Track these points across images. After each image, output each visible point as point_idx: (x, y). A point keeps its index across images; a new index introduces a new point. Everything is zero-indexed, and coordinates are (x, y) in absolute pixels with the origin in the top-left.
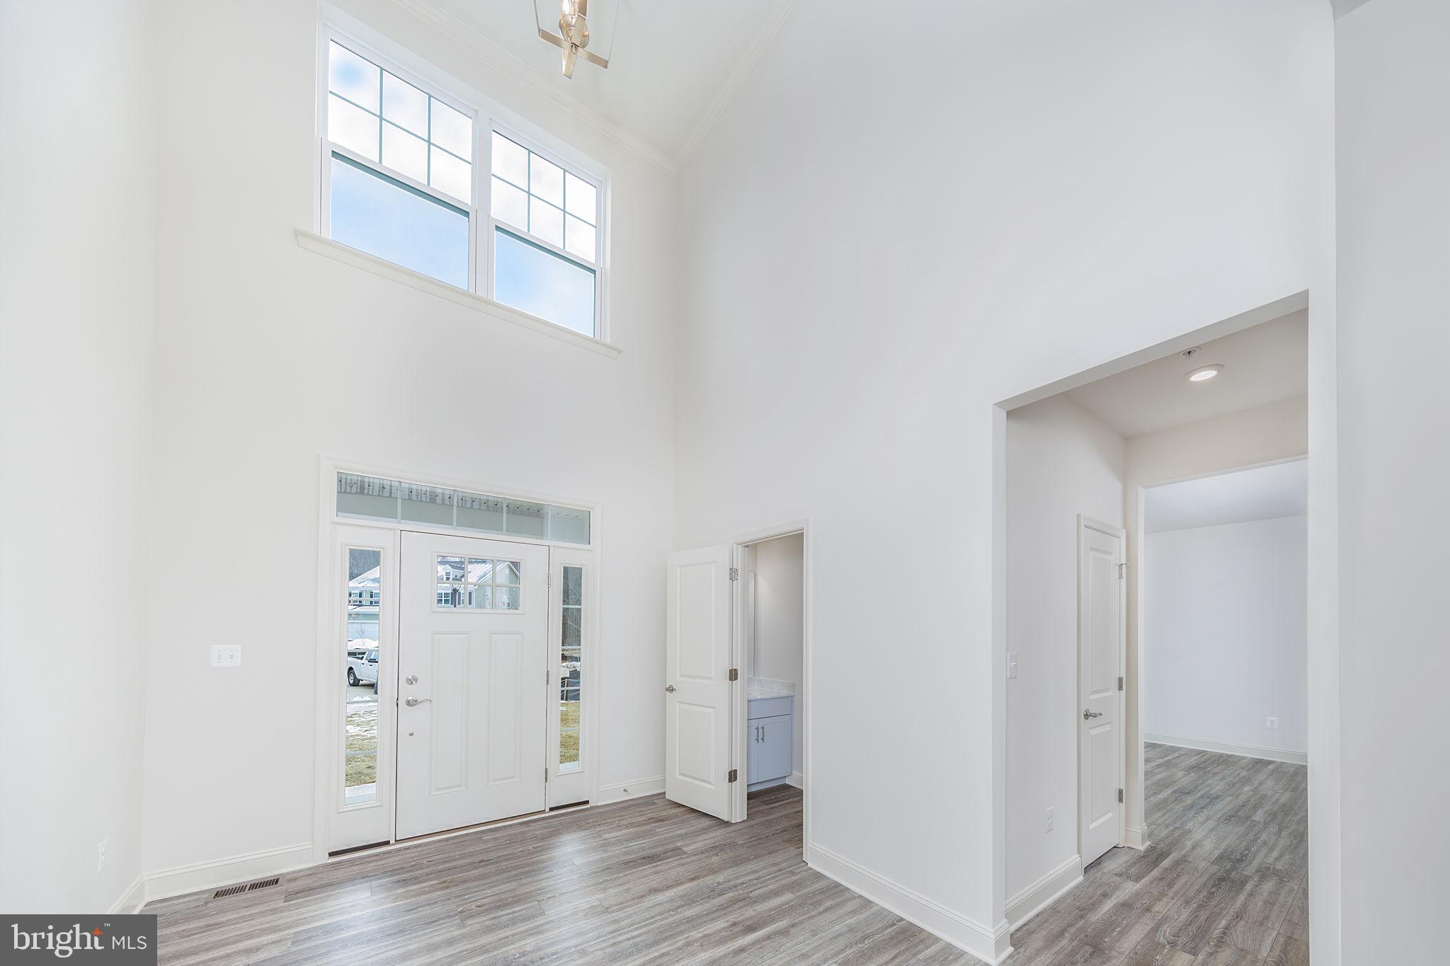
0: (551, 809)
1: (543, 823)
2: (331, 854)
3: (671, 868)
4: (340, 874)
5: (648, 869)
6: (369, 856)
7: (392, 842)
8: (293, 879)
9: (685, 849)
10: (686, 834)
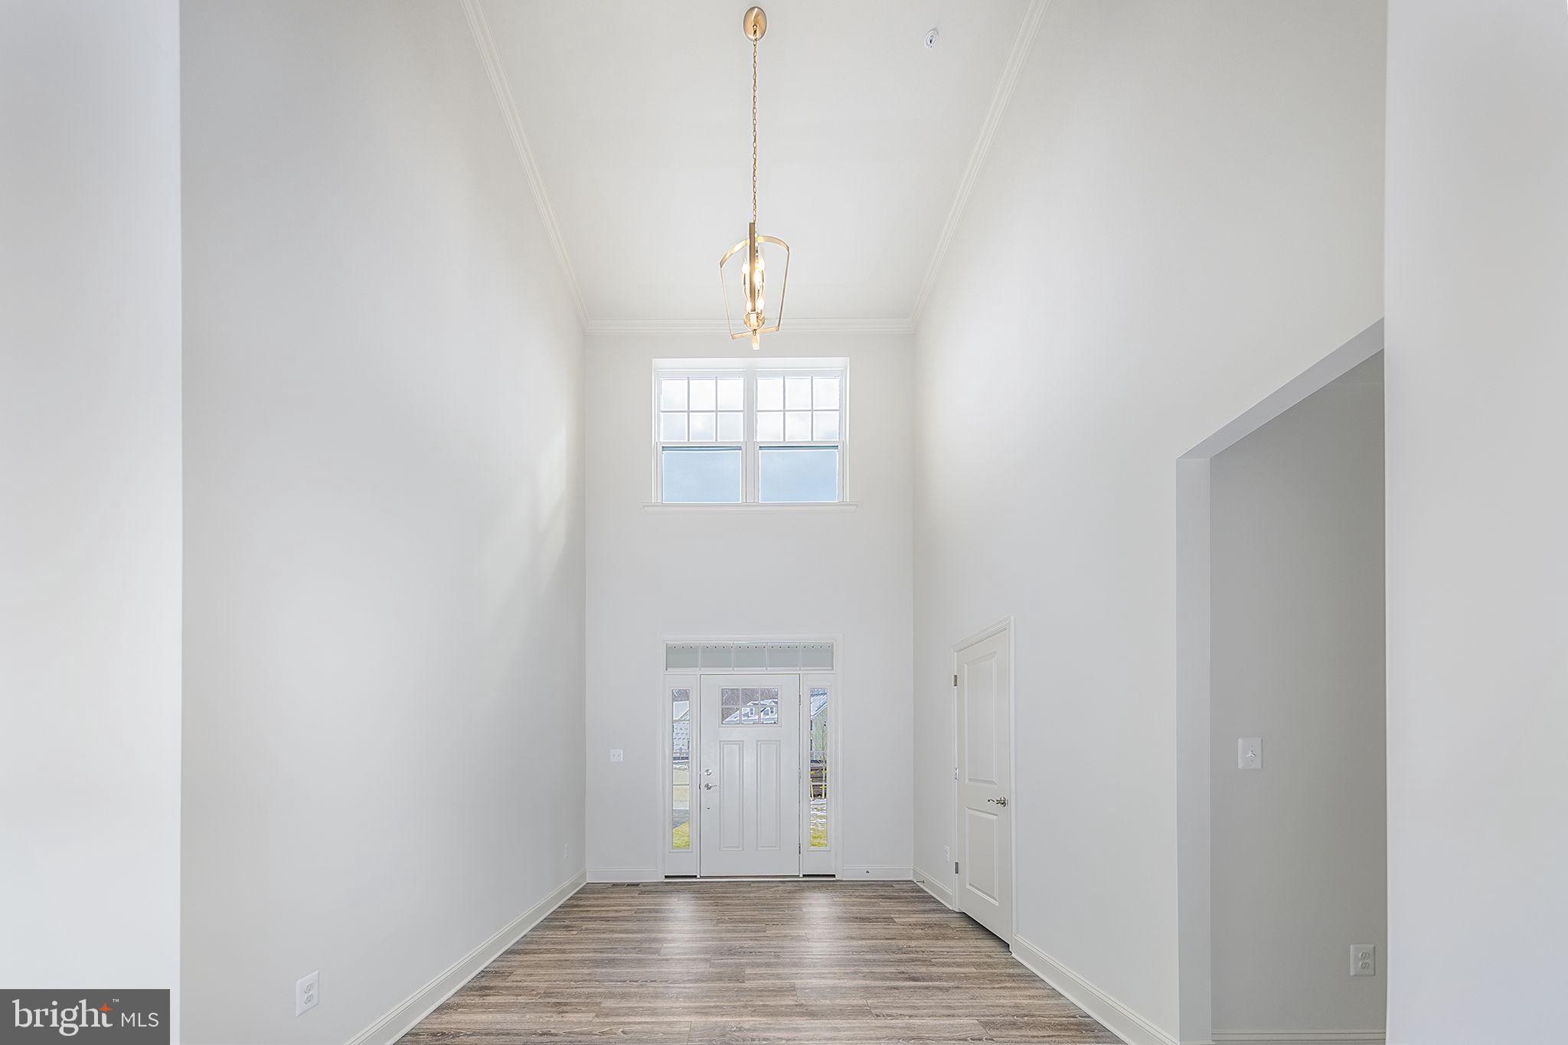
0: (804, 876)
1: (796, 884)
2: (666, 877)
3: (877, 929)
4: (668, 888)
5: (856, 925)
6: (684, 882)
7: (698, 877)
8: (646, 885)
9: (896, 920)
10: (905, 911)
